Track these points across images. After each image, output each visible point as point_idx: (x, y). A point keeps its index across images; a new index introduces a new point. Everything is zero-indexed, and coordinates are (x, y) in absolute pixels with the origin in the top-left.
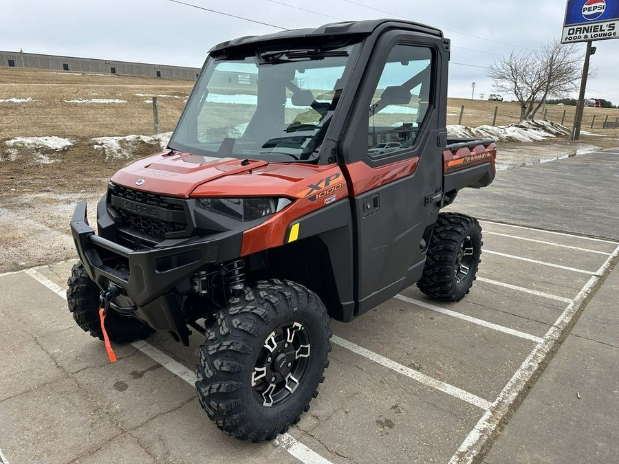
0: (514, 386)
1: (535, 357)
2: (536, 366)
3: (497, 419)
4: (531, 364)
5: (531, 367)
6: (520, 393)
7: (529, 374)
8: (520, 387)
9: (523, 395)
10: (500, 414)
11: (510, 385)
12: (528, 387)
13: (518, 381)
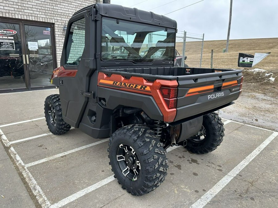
0: (29, 177)
1: (41, 196)
2: (35, 193)
3: (19, 166)
4: (37, 191)
5: (35, 190)
6: (25, 179)
7: (31, 187)
8: (27, 180)
9: (23, 179)
10: (20, 168)
11: (30, 176)
12: (25, 183)
13: (30, 180)
